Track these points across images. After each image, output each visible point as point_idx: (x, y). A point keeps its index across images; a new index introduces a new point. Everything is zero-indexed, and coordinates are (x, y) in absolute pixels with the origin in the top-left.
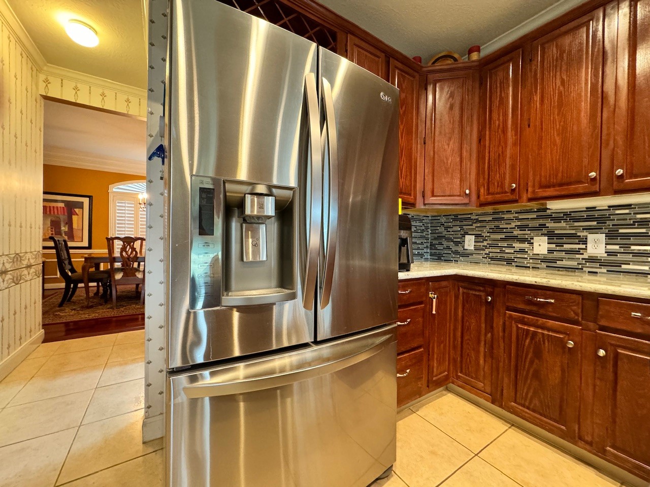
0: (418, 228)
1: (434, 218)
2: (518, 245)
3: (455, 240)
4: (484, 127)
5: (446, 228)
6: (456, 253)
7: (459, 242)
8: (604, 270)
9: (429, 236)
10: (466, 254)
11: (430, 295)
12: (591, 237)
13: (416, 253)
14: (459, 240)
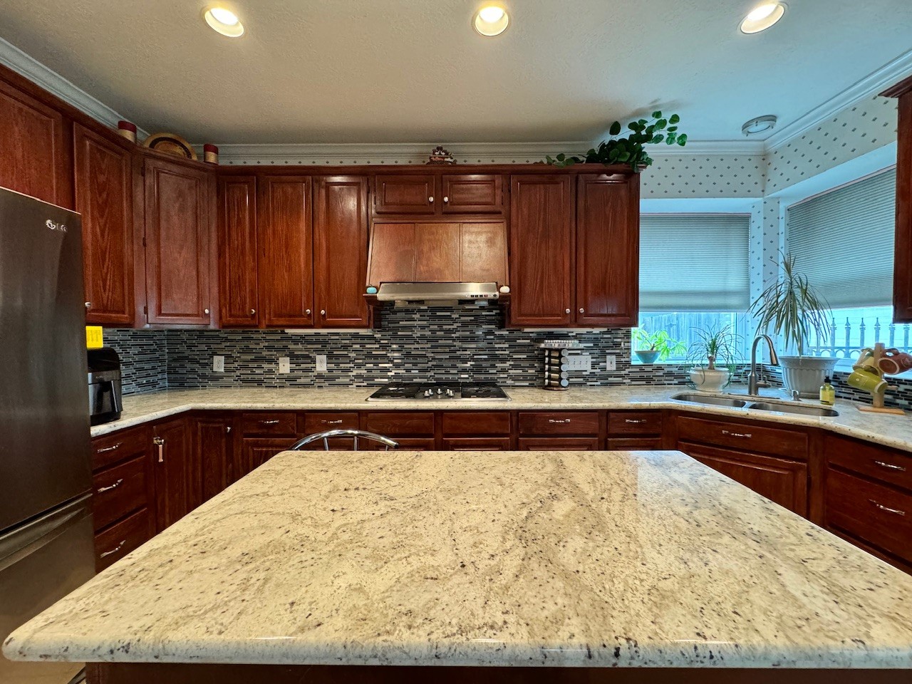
0: (145, 347)
1: (170, 333)
2: (266, 366)
3: (201, 361)
4: (223, 243)
5: (189, 347)
6: (204, 376)
7: (207, 364)
8: (327, 384)
9: (166, 357)
10: (216, 378)
11: (155, 442)
12: (318, 358)
13: (145, 382)
14: (206, 361)
